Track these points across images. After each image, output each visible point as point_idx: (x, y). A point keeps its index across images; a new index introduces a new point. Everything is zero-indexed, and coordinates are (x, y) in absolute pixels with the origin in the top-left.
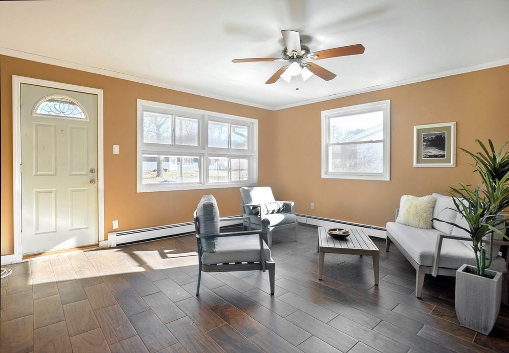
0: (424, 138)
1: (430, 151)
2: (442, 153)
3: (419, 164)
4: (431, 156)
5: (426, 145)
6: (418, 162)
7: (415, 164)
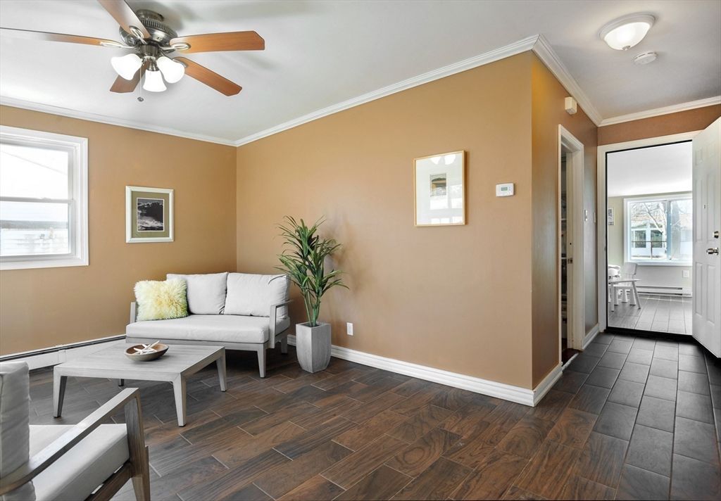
0: (139, 204)
1: (147, 222)
2: (159, 224)
3: (133, 239)
4: (147, 229)
5: (141, 214)
6: (133, 236)
7: (129, 239)
